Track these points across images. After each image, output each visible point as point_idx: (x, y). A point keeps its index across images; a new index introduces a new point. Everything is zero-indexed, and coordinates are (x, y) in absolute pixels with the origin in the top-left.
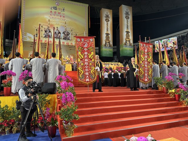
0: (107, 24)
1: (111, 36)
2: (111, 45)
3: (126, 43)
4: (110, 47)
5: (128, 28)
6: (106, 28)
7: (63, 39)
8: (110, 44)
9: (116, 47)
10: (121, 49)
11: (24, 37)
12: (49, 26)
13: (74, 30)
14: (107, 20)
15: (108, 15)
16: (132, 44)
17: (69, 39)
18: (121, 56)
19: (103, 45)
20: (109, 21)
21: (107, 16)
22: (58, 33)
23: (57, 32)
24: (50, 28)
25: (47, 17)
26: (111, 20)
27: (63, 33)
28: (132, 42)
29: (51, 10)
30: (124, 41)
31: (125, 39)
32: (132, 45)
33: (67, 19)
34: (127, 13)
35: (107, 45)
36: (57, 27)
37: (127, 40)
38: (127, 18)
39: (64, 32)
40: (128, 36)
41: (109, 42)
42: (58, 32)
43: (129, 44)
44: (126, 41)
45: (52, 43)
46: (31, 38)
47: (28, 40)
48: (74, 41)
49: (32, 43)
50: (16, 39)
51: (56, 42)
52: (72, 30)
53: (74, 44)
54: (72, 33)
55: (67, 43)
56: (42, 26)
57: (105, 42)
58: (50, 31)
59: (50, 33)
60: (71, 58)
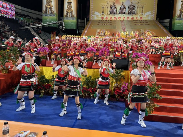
7: (128, 14)
17: (134, 14)
23: (122, 7)
27: (128, 8)
39: (129, 7)
45: (117, 19)
46: (98, 16)
47: (96, 18)
48: (139, 15)
49: (99, 22)
50: (86, 19)
51: (120, 18)
52: (138, 3)
53: (139, 18)
54: (138, 6)
55: (131, 18)
56: (108, 3)
58: (115, 7)
59: (115, 9)
60: (135, 34)
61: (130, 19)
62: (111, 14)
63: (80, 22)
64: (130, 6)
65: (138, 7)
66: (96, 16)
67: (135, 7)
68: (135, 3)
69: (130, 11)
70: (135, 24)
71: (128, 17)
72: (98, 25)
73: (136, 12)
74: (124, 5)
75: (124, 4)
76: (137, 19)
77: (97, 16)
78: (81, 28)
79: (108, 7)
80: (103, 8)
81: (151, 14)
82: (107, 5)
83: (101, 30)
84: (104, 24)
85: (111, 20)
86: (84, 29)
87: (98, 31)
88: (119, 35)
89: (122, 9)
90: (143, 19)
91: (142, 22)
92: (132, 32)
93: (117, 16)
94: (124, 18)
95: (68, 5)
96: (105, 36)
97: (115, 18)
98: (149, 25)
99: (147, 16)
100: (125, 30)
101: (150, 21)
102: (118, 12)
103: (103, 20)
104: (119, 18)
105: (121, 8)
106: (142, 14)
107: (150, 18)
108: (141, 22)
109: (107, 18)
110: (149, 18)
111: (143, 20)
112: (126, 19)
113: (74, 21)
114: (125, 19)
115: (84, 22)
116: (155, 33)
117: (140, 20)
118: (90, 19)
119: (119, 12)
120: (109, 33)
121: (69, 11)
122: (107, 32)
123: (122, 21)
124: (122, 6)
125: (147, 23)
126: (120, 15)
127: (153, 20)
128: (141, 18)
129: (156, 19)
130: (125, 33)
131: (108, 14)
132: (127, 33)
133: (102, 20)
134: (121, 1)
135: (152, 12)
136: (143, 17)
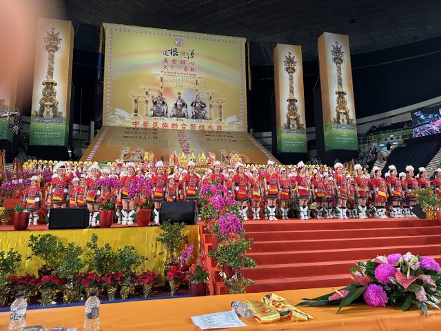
0: (291, 79)
1: (300, 106)
2: (303, 125)
3: (339, 118)
4: (299, 131)
5: (340, 83)
6: (289, 87)
7: (193, 118)
8: (298, 124)
9: (313, 129)
10: (326, 134)
12: (162, 91)
13: (214, 97)
14: (291, 70)
15: (292, 57)
16: (352, 120)
17: (204, 118)
18: (327, 150)
19: (282, 125)
20: (294, 70)
21: (290, 61)
22: (180, 105)
23: (178, 104)
24: (163, 97)
25: (157, 73)
26: (299, 68)
27: (192, 105)
28: (352, 115)
29: (166, 57)
30: (334, 115)
31: (337, 111)
32: (354, 122)
33: (199, 75)
34: (337, 51)
35: (291, 126)
36: (179, 94)
37: (340, 111)
38: (338, 61)
39: (193, 103)
40: (341, 103)
41: (297, 119)
42: (181, 103)
43: (346, 121)
44: (339, 114)
45: (170, 127)
46: (124, 118)
47: (118, 123)
48: (215, 121)
49: (128, 131)
50: (93, 123)
51: (177, 125)
52: (211, 97)
53: (215, 128)
54: (211, 103)
55: (200, 127)
56: (147, 93)
57: (286, 119)
58: (164, 103)
59: (164, 107)
60: (210, 158)
61: (197, 128)
62: (154, 115)
63: (79, 130)
64: (196, 102)
65: (211, 105)
66: (120, 118)
67: (204, 104)
68: (204, 98)
69: (197, 112)
70: (208, 139)
71: (192, 125)
72: (124, 137)
73: (207, 116)
74: (181, 100)
75: (182, 98)
76: (210, 130)
77: (122, 118)
78: (81, 143)
79: (147, 102)
80: (136, 101)
81: (237, 121)
82: (145, 95)
83: (132, 150)
84: (141, 137)
85: (156, 129)
86: (87, 147)
87: (126, 150)
88: (175, 160)
89: (179, 107)
90: (224, 129)
91: (222, 136)
92: (203, 155)
93: (170, 121)
94: (184, 126)
95: (45, 89)
96: (143, 162)
97: (165, 125)
98: (235, 141)
99: (230, 124)
100: (188, 150)
101: (237, 133)
102: (170, 112)
103: (138, 129)
104: (173, 125)
105: (176, 104)
106: (221, 120)
107: (237, 128)
108: (219, 136)
109: (146, 124)
110: (234, 128)
111: (224, 132)
112: (188, 128)
113: (62, 126)
115: (87, 130)
116: (247, 158)
117: (217, 132)
118: (103, 125)
119: (172, 113)
120: (153, 155)
121: (49, 103)
122: (147, 153)
123: (181, 133)
124: (179, 101)
125: (230, 137)
126: (175, 119)
127: (242, 133)
128: (219, 127)
129: (247, 131)
131: (147, 115)
133: (134, 129)
134: (176, 91)
135: (238, 118)
136: (222, 126)
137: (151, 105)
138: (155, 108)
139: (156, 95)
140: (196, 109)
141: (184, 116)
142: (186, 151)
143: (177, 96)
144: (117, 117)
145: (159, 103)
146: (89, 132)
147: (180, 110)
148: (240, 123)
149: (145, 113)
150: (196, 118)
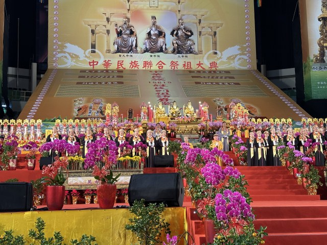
7: (173, 52)
11: (59, 55)
12: (129, 15)
13: (205, 19)
17: (190, 51)
19: (312, 57)
22: (155, 35)
23: (152, 32)
27: (172, 34)
39: (174, 31)
42: (156, 32)
45: (141, 67)
46: (77, 57)
47: (70, 64)
48: (206, 56)
49: (83, 74)
50: (35, 65)
51: (150, 64)
52: (200, 20)
53: (206, 65)
54: (200, 29)
55: (184, 65)
56: (108, 20)
57: (318, 48)
58: (132, 33)
59: (132, 39)
60: (200, 111)
61: (180, 67)
62: (118, 51)
63: (15, 76)
64: (178, 29)
65: (200, 32)
66: (72, 57)
67: (191, 32)
68: (190, 22)
69: (180, 43)
70: (197, 83)
71: (172, 63)
72: (78, 83)
73: (195, 48)
74: (157, 28)
75: (157, 24)
76: (200, 68)
77: (75, 57)
78: (19, 94)
79: (108, 32)
80: (93, 32)
81: (240, 54)
82: (105, 23)
83: (89, 101)
84: (100, 83)
85: (121, 71)
86: (27, 100)
87: (80, 103)
88: (149, 114)
89: (154, 37)
90: (221, 67)
91: (217, 77)
92: (190, 106)
93: (140, 58)
94: (161, 64)
96: (104, 118)
97: (134, 64)
98: (238, 84)
99: (229, 58)
100: (167, 100)
101: (241, 73)
102: (141, 46)
103: (96, 71)
104: (146, 63)
105: (149, 34)
106: (216, 53)
107: (240, 65)
108: (213, 77)
109: (107, 64)
110: (236, 65)
111: (220, 72)
112: (167, 67)
114: (165, 68)
115: (27, 75)
117: (210, 72)
118: (49, 67)
119: (144, 47)
120: (117, 108)
122: (109, 105)
123: (157, 74)
124: (153, 29)
125: (230, 78)
126: (148, 54)
127: (249, 71)
128: (213, 64)
129: (256, 68)
130: (166, 109)
131: (109, 51)
132: (175, 107)
133: (90, 71)
134: (149, 15)
135: (242, 49)
136: (218, 62)
137: (114, 35)
138: (119, 40)
139: (120, 21)
140: (178, 38)
141: (161, 50)
142: (165, 101)
143: (151, 21)
144: (67, 55)
145: (125, 33)
146: (30, 78)
147: (156, 42)
148: (245, 57)
149: (106, 49)
150: (179, 52)
